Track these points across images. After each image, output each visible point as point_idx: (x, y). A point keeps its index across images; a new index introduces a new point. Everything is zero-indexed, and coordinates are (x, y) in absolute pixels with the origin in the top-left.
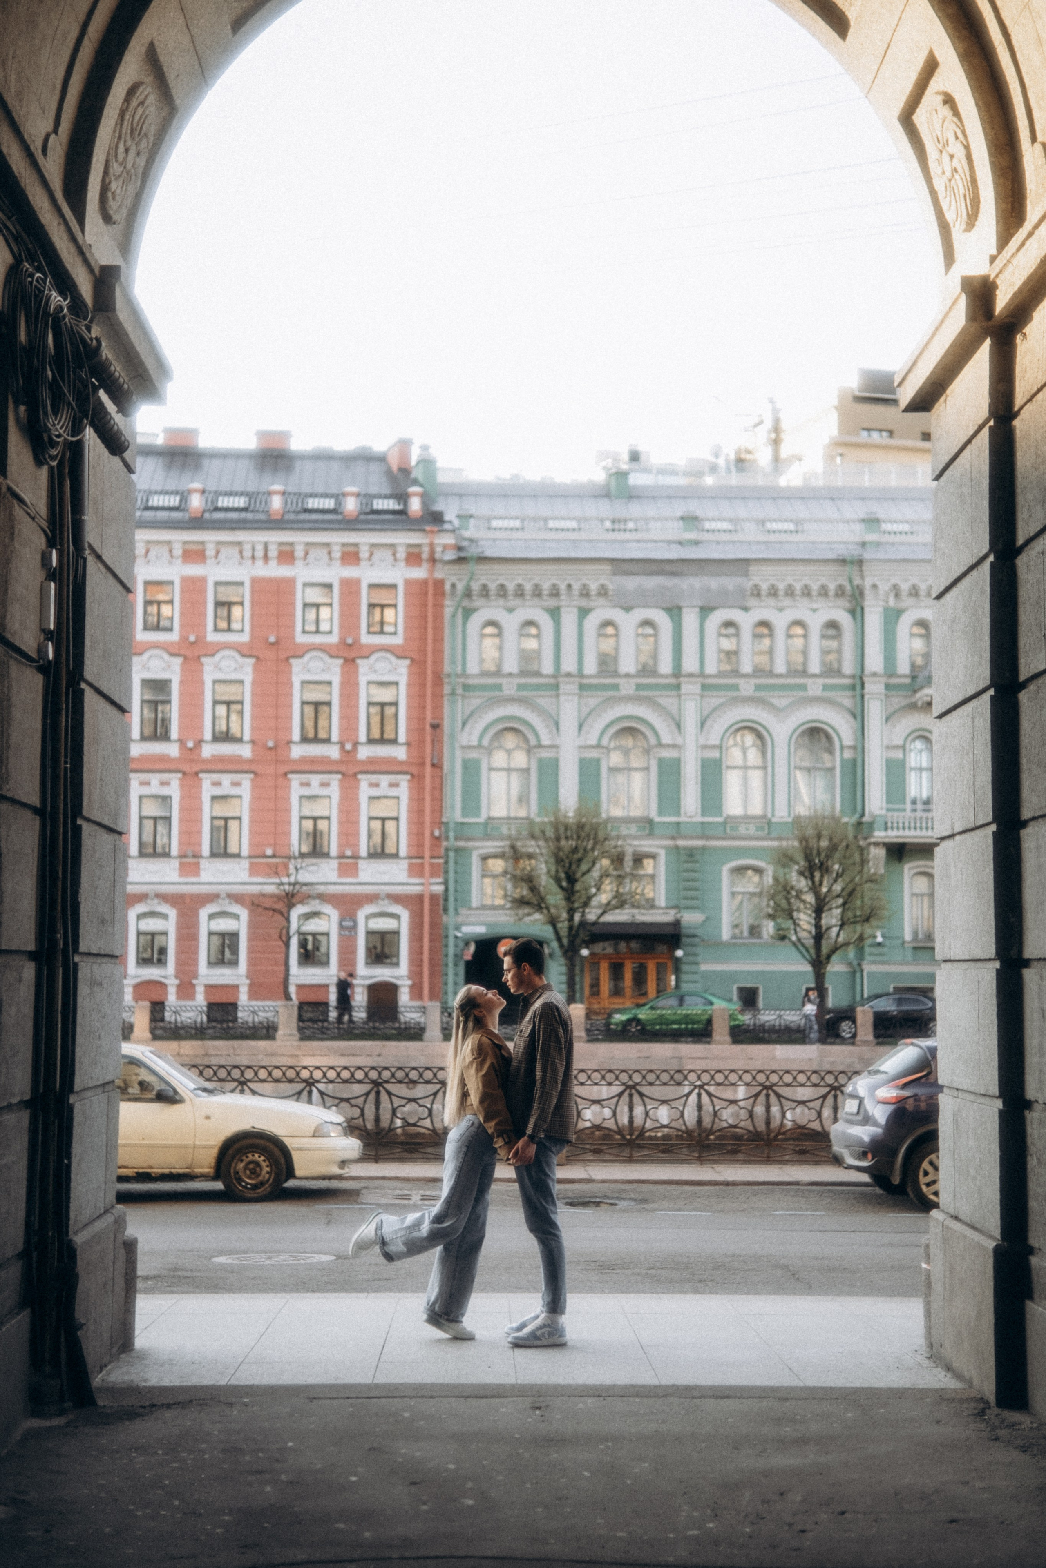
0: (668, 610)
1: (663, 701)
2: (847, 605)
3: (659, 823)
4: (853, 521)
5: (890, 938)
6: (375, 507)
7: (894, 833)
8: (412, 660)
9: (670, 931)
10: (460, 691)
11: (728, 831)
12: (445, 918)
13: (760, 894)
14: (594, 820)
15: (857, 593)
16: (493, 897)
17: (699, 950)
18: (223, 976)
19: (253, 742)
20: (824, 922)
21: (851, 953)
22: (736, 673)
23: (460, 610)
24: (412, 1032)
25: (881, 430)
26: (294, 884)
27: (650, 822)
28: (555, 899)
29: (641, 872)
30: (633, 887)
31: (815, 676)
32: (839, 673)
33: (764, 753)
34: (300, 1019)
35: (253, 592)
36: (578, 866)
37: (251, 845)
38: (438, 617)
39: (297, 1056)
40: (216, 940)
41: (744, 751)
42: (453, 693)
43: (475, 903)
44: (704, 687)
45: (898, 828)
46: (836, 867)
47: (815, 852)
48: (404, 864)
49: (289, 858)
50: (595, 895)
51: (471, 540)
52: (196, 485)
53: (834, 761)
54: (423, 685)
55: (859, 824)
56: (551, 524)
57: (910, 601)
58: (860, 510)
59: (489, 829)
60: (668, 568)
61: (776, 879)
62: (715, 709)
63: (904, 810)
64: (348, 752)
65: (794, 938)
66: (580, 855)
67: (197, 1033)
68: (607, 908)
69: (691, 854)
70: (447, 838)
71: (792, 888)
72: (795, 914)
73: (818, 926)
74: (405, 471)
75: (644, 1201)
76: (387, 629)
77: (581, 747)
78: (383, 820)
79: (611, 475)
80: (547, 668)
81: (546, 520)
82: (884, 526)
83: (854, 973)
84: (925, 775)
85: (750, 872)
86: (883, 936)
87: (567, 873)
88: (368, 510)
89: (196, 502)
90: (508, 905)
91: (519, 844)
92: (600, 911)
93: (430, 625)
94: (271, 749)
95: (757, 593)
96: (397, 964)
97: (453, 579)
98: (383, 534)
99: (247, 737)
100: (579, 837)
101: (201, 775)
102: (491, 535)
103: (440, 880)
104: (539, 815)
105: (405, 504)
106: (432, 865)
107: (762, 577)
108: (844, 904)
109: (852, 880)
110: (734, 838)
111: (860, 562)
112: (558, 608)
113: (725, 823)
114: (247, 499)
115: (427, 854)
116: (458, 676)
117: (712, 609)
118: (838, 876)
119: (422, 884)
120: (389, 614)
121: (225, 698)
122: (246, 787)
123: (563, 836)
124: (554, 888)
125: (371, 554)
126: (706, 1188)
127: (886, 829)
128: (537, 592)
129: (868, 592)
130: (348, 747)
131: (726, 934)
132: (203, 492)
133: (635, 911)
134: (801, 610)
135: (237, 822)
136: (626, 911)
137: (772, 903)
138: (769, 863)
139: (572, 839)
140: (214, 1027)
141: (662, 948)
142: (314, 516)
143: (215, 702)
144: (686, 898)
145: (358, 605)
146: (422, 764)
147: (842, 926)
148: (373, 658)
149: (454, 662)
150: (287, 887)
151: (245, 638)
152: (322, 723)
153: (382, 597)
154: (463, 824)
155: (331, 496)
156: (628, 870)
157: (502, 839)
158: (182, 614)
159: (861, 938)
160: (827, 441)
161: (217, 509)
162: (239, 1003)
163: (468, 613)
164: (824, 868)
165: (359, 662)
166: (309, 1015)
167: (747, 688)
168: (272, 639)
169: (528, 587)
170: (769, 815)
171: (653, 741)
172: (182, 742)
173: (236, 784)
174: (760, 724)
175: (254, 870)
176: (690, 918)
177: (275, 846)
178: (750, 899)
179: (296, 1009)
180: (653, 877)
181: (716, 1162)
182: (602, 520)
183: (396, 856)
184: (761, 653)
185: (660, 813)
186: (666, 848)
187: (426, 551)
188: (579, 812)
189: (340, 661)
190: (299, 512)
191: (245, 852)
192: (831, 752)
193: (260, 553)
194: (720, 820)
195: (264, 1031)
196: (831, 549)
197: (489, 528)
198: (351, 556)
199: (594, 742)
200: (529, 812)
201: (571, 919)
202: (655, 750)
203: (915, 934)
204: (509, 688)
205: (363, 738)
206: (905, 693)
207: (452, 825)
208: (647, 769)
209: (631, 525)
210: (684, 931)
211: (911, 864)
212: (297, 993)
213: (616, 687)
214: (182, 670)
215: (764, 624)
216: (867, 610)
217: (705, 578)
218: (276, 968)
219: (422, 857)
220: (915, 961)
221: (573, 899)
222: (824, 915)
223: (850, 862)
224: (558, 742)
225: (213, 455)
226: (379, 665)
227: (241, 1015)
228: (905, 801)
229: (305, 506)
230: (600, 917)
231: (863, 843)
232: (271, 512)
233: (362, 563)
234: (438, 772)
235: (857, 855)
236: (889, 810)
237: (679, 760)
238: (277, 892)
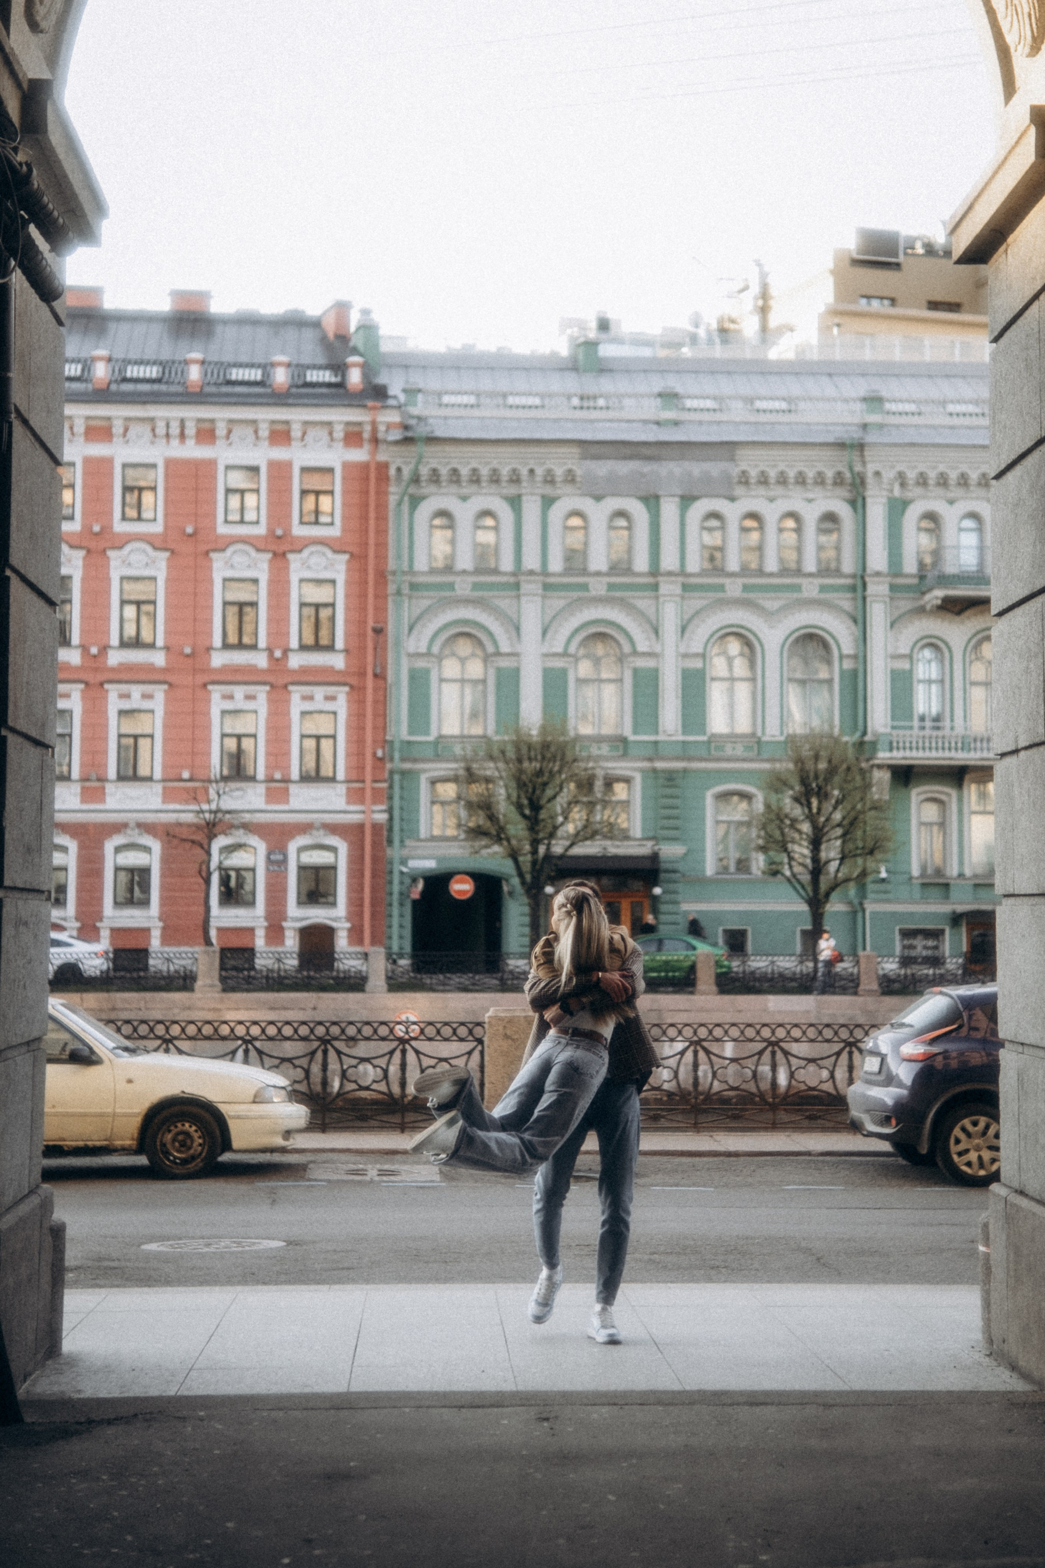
0: (643, 499)
1: (638, 603)
2: (847, 495)
3: (635, 742)
4: (854, 400)
5: (895, 873)
6: (308, 379)
7: (900, 754)
8: (352, 555)
9: (647, 865)
10: (406, 590)
11: (713, 752)
12: (389, 851)
13: (748, 824)
14: (562, 739)
15: (858, 481)
16: (445, 826)
17: (680, 887)
18: (132, 918)
19: (167, 648)
20: (823, 855)
21: (852, 890)
22: (719, 571)
23: (406, 498)
24: (352, 981)
25: (881, 299)
26: (216, 812)
27: (624, 740)
28: (517, 829)
29: (614, 799)
30: (605, 817)
31: (811, 575)
32: (838, 573)
33: (751, 663)
34: (223, 967)
35: (167, 476)
36: (544, 790)
37: (165, 767)
38: (381, 507)
39: (219, 1010)
40: (123, 877)
41: (730, 661)
42: (399, 593)
43: (423, 834)
44: (686, 587)
45: (906, 748)
46: (836, 792)
47: (812, 775)
48: (341, 789)
49: (210, 781)
50: (562, 824)
51: (419, 418)
52: (102, 352)
53: (831, 672)
54: (364, 582)
55: (860, 745)
56: (511, 400)
57: (919, 491)
58: (862, 388)
59: (440, 748)
60: (645, 451)
61: (768, 806)
62: (697, 613)
63: (911, 728)
64: (277, 660)
65: (788, 873)
66: (545, 779)
67: (103, 984)
68: (576, 839)
69: (670, 778)
70: (392, 759)
71: (786, 816)
72: (790, 846)
73: (815, 859)
74: (343, 338)
76: (323, 519)
77: (546, 655)
78: (318, 738)
79: (579, 345)
80: (507, 564)
81: (505, 396)
82: (888, 406)
83: (855, 913)
84: (934, 688)
85: (735, 798)
86: (887, 871)
87: (531, 800)
88: (300, 382)
89: (101, 371)
90: (463, 836)
91: (474, 766)
92: (567, 843)
93: (372, 515)
94: (188, 656)
95: (744, 480)
96: (334, 904)
97: (399, 462)
98: (317, 410)
99: (160, 643)
100: (543, 758)
101: (106, 686)
102: (443, 412)
103: (383, 807)
104: (497, 732)
105: (344, 376)
106: (373, 789)
107: (750, 463)
108: (844, 835)
109: (853, 808)
110: (718, 760)
111: (861, 447)
112: (519, 496)
113: (709, 742)
114: (161, 370)
115: (368, 777)
116: (404, 573)
117: (694, 498)
118: (838, 802)
119: (364, 812)
120: (325, 502)
121: (133, 597)
122: (158, 700)
123: (525, 757)
124: (515, 816)
125: (304, 434)
126: (703, 1159)
127: (891, 750)
128: (495, 478)
129: (870, 479)
130: (278, 654)
131: (710, 869)
132: (109, 360)
133: (608, 843)
134: (795, 501)
135: (149, 740)
136: (598, 843)
137: (762, 833)
138: (759, 788)
139: (536, 759)
140: (122, 977)
141: (638, 885)
142: (238, 389)
143: (123, 602)
144: (663, 828)
145: (289, 490)
146: (362, 674)
147: (842, 859)
148: (306, 553)
149: (399, 557)
150: (207, 815)
151: (158, 528)
152: (248, 628)
153: (315, 482)
154: (409, 743)
155: (259, 366)
156: (599, 795)
157: (456, 760)
158: (85, 501)
159: (864, 874)
160: (822, 309)
161: (125, 380)
162: (151, 950)
163: (415, 501)
164: (823, 795)
165: (291, 556)
166: (232, 963)
167: (734, 588)
168: (189, 530)
169: (485, 472)
170: (759, 734)
171: (627, 649)
172: (84, 648)
173: (147, 696)
174: (750, 630)
175: (168, 796)
176: (670, 851)
177: (192, 767)
178: (737, 829)
179: (218, 955)
180: (626, 803)
181: (714, 1129)
182: (568, 397)
183: (333, 779)
184: (750, 549)
185: (635, 732)
186: (642, 771)
187: (368, 428)
188: (544, 729)
190: (221, 384)
191: (158, 774)
192: (829, 662)
193: (175, 430)
194: (705, 738)
195: (181, 981)
196: (828, 431)
197: (440, 405)
198: (280, 435)
199: (560, 650)
200: (485, 729)
201: (535, 852)
202: (631, 659)
203: (924, 868)
204: (463, 587)
205: (294, 643)
206: (911, 595)
207: (397, 745)
208: (620, 680)
209: (601, 402)
210: (663, 866)
211: (918, 789)
212: (219, 937)
213: (584, 587)
214: (84, 565)
215: (753, 516)
216: (869, 501)
217: (686, 464)
218: (194, 909)
219: (363, 781)
220: (924, 899)
221: (537, 828)
222: (823, 847)
223: (850, 786)
224: (518, 648)
225: (120, 317)
226: (313, 560)
227: (153, 962)
228: (910, 717)
229: (228, 377)
230: (567, 850)
231: (864, 765)
232: (188, 383)
233: (293, 443)
234: (381, 682)
235: (858, 778)
236: (893, 728)
237: (656, 670)
238: (195, 820)
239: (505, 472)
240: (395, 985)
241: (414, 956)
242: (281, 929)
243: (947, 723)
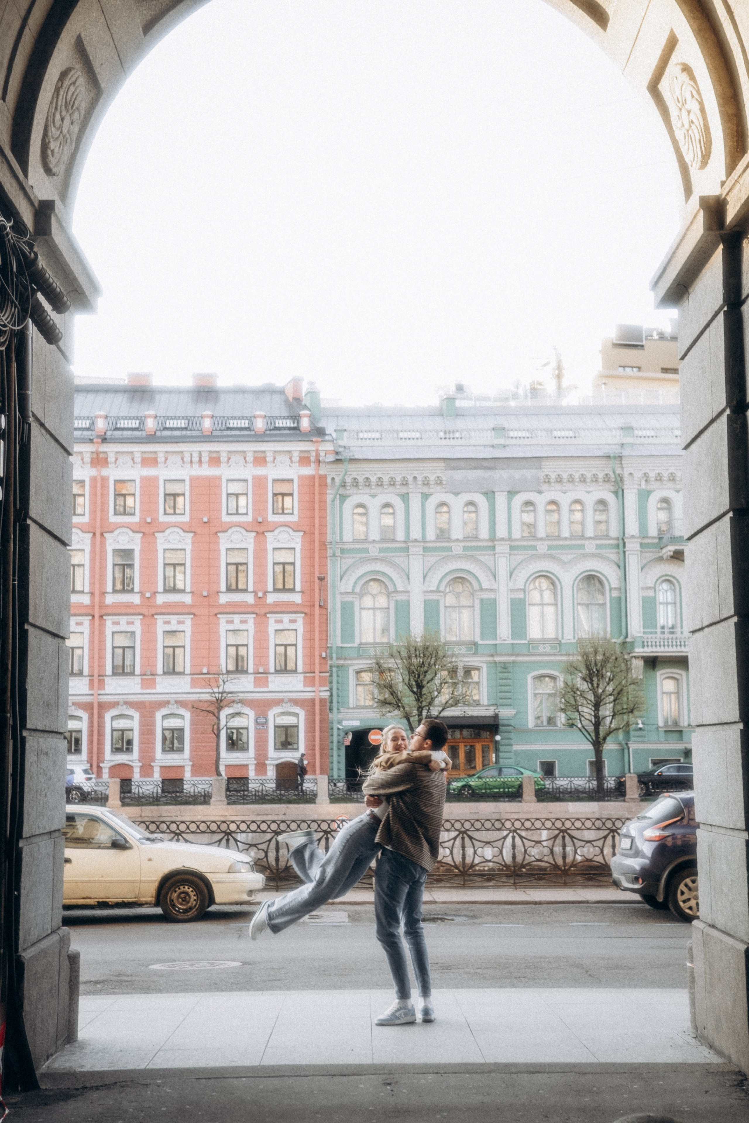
0: (485, 494)
1: (482, 558)
2: (613, 488)
3: (482, 645)
4: (616, 429)
5: (648, 724)
6: (277, 425)
7: (650, 649)
8: (305, 533)
9: (491, 722)
10: (338, 554)
11: (531, 650)
12: (330, 716)
13: (555, 695)
14: (436, 643)
15: (619, 479)
16: (365, 700)
17: (512, 735)
18: (173, 759)
19: (193, 592)
20: (601, 713)
21: (621, 735)
22: (534, 537)
23: (338, 496)
24: (308, 797)
25: (632, 367)
26: (222, 693)
27: (475, 644)
28: (409, 700)
29: (470, 680)
30: (464, 691)
31: (590, 538)
32: (607, 537)
33: (555, 594)
34: (228, 789)
35: (191, 486)
36: (425, 676)
37: (192, 666)
38: (323, 502)
39: (229, 815)
40: (168, 734)
41: (541, 592)
42: (334, 555)
43: (351, 706)
44: (512, 548)
45: (652, 646)
46: (609, 674)
47: (593, 665)
48: (301, 677)
49: (219, 674)
50: (437, 696)
51: (345, 447)
52: (151, 412)
53: (605, 599)
54: (312, 550)
55: (624, 643)
56: (401, 435)
57: (658, 484)
58: (620, 421)
59: (361, 650)
60: (485, 464)
61: (566, 683)
62: (519, 564)
63: (656, 633)
64: (260, 598)
65: (580, 726)
66: (426, 668)
67: (154, 800)
68: (446, 706)
69: (505, 667)
70: (331, 658)
71: (578, 689)
72: (580, 708)
73: (596, 717)
74: (298, 400)
75: (474, 917)
76: (287, 511)
77: (426, 592)
78: (286, 646)
79: (444, 400)
80: (400, 536)
81: (397, 432)
83: (623, 750)
84: (671, 607)
85: (547, 679)
86: (643, 724)
87: (416, 682)
88: (272, 427)
89: (150, 424)
90: (375, 705)
91: (382, 661)
92: (440, 709)
93: (317, 507)
94: (205, 597)
95: (547, 480)
97: (333, 475)
98: (283, 444)
99: (188, 589)
100: (424, 656)
101: (156, 617)
102: (360, 443)
103: (327, 688)
104: (396, 640)
105: (299, 423)
106: (320, 676)
107: (550, 469)
108: (614, 700)
109: (620, 683)
110: (535, 655)
111: (620, 457)
112: (408, 494)
113: (529, 644)
114: (187, 422)
115: (317, 670)
116: (337, 543)
117: (517, 492)
118: (610, 681)
119: (314, 691)
121: (172, 562)
122: (188, 625)
123: (414, 655)
124: (408, 692)
125: (275, 459)
126: (519, 906)
127: (643, 647)
128: (392, 483)
129: (626, 479)
130: (260, 594)
131: (531, 724)
132: (156, 417)
133: (466, 708)
134: (579, 492)
135: (182, 650)
136: (460, 708)
137: (563, 700)
138: (560, 672)
139: (420, 656)
140: (167, 797)
141: (486, 734)
142: (234, 433)
143: (165, 565)
144: (501, 698)
145: (266, 494)
146: (312, 606)
147: (613, 716)
148: (276, 532)
149: (334, 533)
150: (217, 695)
151: (186, 518)
152: (241, 578)
153: (282, 488)
154: (342, 648)
155: (247, 418)
156: (460, 679)
157: (370, 658)
158: (141, 503)
159: (628, 725)
160: (595, 374)
161: (166, 429)
162: (185, 779)
163: (343, 498)
164: (600, 675)
165: (267, 534)
166: (235, 786)
167: (543, 548)
168: (205, 519)
169: (386, 479)
170: (560, 639)
171: (476, 587)
172: (142, 593)
173: (180, 622)
174: (552, 574)
175: (194, 683)
176: (505, 713)
177: (209, 666)
178: (547, 699)
179: (225, 782)
180: (478, 683)
181: (526, 887)
182: (437, 432)
183: (295, 671)
184: (552, 523)
185: (482, 639)
186: (487, 663)
187: (314, 454)
188: (425, 638)
189: (254, 534)
190: (224, 430)
191: (188, 671)
192: (603, 594)
193: (196, 459)
194: (526, 642)
195: (202, 799)
196: (600, 449)
197: (358, 439)
198: (260, 460)
199: (435, 589)
200: (389, 639)
201: (420, 714)
202: (479, 593)
203: (666, 722)
204: (374, 551)
205: (270, 588)
206: (655, 550)
207: (334, 649)
208: (473, 607)
209: (457, 435)
210: (501, 722)
211: (662, 672)
212: (226, 770)
213: (450, 549)
214: (142, 543)
215: (553, 502)
216: (626, 491)
217: (511, 472)
218: (211, 753)
219: (314, 673)
220: (667, 741)
221: (422, 699)
222: (601, 708)
223: (618, 670)
224: (409, 588)
225: (162, 391)
226: (280, 537)
227: (187, 787)
228: (656, 627)
229: (228, 425)
230: (440, 713)
231: (626, 657)
232: (204, 430)
233: (268, 465)
234: (324, 611)
235: (623, 665)
236: (644, 633)
237: (495, 600)
238: (210, 698)
239: (398, 479)
240: (334, 799)
241: (347, 781)
242: (265, 765)
243: (678, 630)
